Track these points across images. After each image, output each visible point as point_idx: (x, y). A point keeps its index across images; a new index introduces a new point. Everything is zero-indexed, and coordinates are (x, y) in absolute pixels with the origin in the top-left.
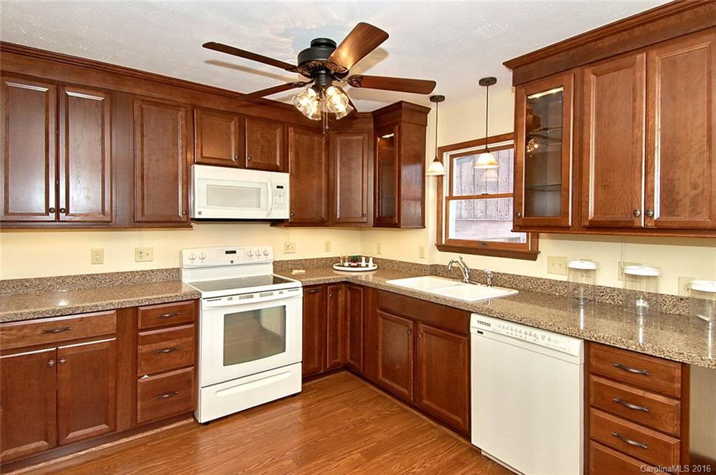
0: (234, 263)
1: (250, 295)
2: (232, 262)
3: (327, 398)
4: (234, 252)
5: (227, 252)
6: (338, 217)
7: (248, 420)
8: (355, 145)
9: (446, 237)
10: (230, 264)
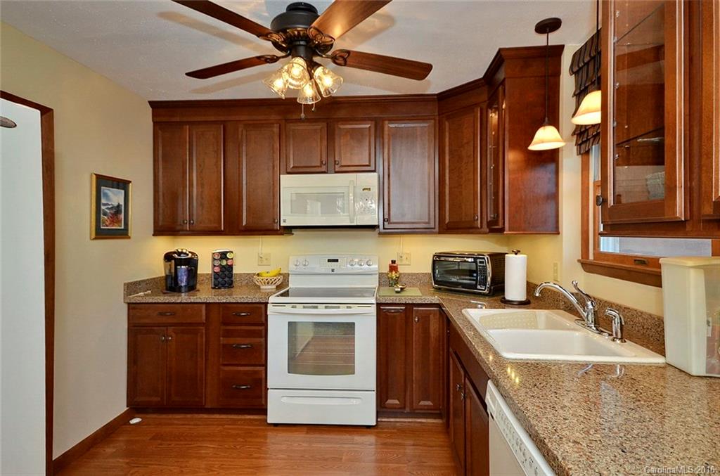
0: (335, 273)
1: (315, 306)
2: (333, 271)
3: (396, 444)
4: (337, 261)
5: (329, 261)
6: (447, 221)
7: (308, 436)
8: (465, 126)
9: (594, 249)
10: (331, 272)
